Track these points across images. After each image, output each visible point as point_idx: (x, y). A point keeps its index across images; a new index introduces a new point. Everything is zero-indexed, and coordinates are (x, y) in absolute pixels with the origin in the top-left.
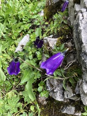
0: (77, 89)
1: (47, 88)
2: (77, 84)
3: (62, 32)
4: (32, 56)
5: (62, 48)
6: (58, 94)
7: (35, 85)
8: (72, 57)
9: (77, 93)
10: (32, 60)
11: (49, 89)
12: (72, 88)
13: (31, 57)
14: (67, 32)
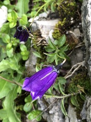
0: (83, 112)
1: (39, 106)
2: (83, 104)
3: (63, 12)
4: (12, 51)
5: (62, 43)
6: (56, 117)
7: (20, 100)
8: (80, 55)
9: (83, 118)
10: (12, 58)
11: (42, 109)
12: (76, 111)
13: (10, 52)
14: (71, 11)
